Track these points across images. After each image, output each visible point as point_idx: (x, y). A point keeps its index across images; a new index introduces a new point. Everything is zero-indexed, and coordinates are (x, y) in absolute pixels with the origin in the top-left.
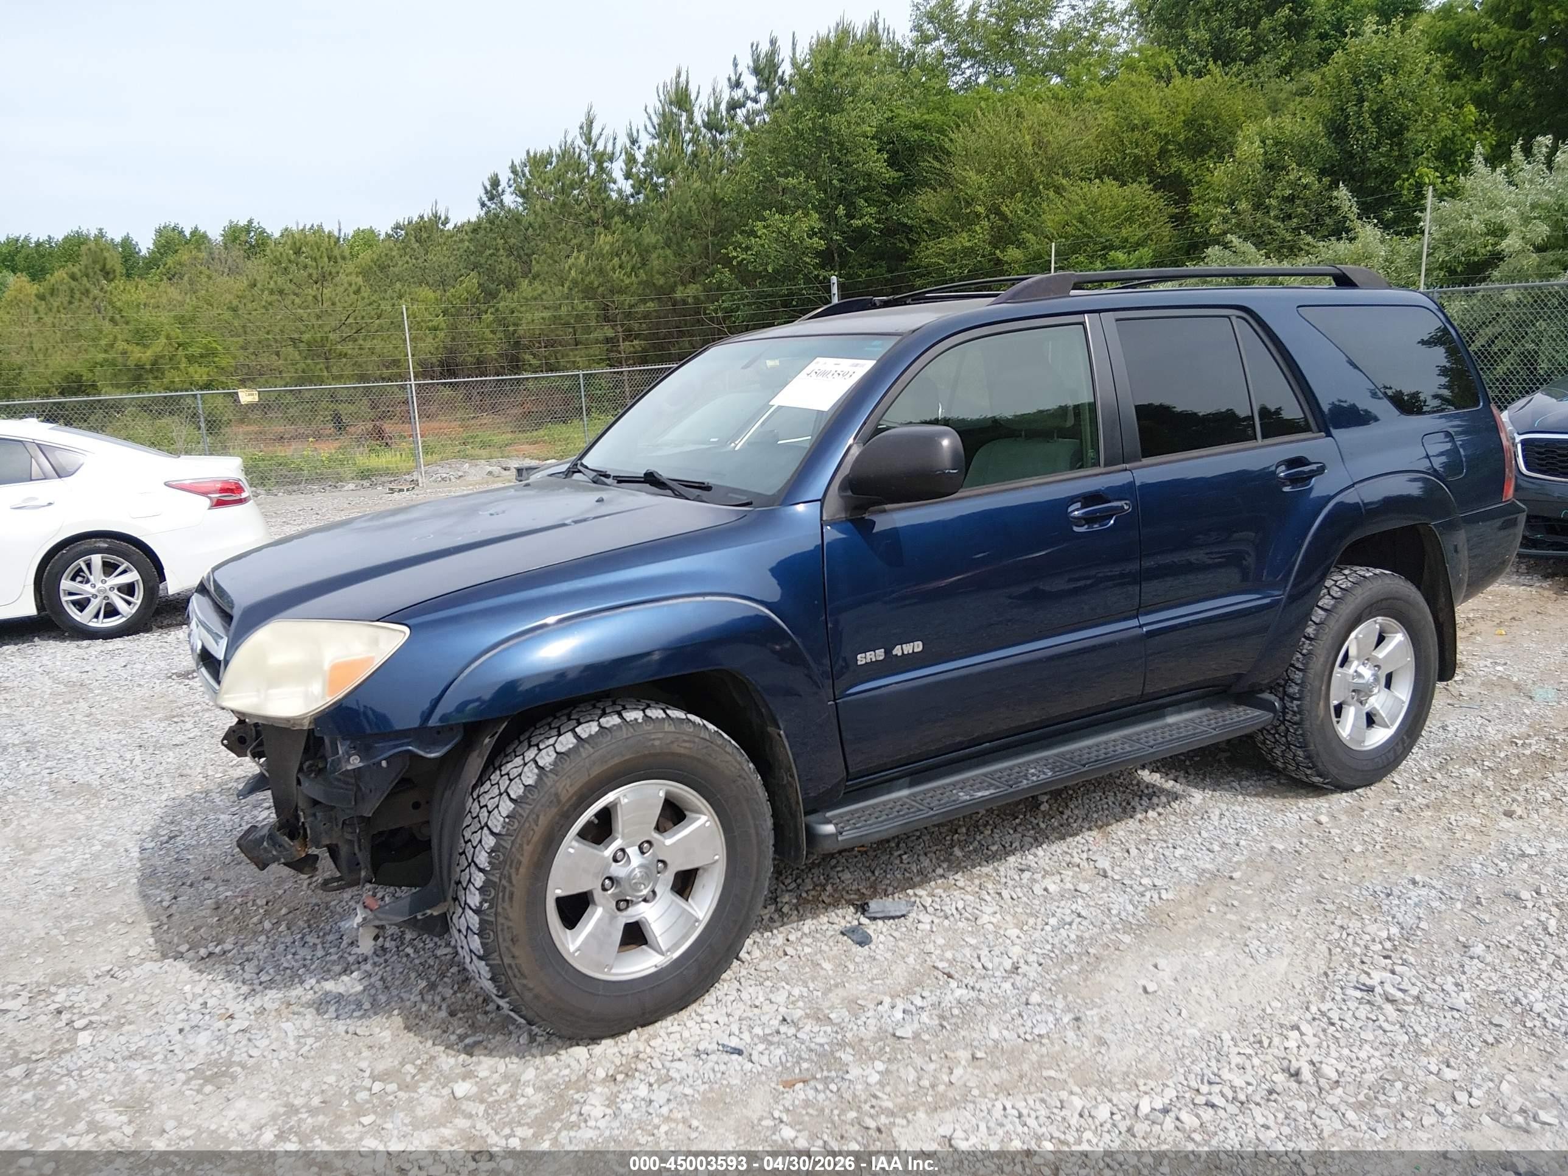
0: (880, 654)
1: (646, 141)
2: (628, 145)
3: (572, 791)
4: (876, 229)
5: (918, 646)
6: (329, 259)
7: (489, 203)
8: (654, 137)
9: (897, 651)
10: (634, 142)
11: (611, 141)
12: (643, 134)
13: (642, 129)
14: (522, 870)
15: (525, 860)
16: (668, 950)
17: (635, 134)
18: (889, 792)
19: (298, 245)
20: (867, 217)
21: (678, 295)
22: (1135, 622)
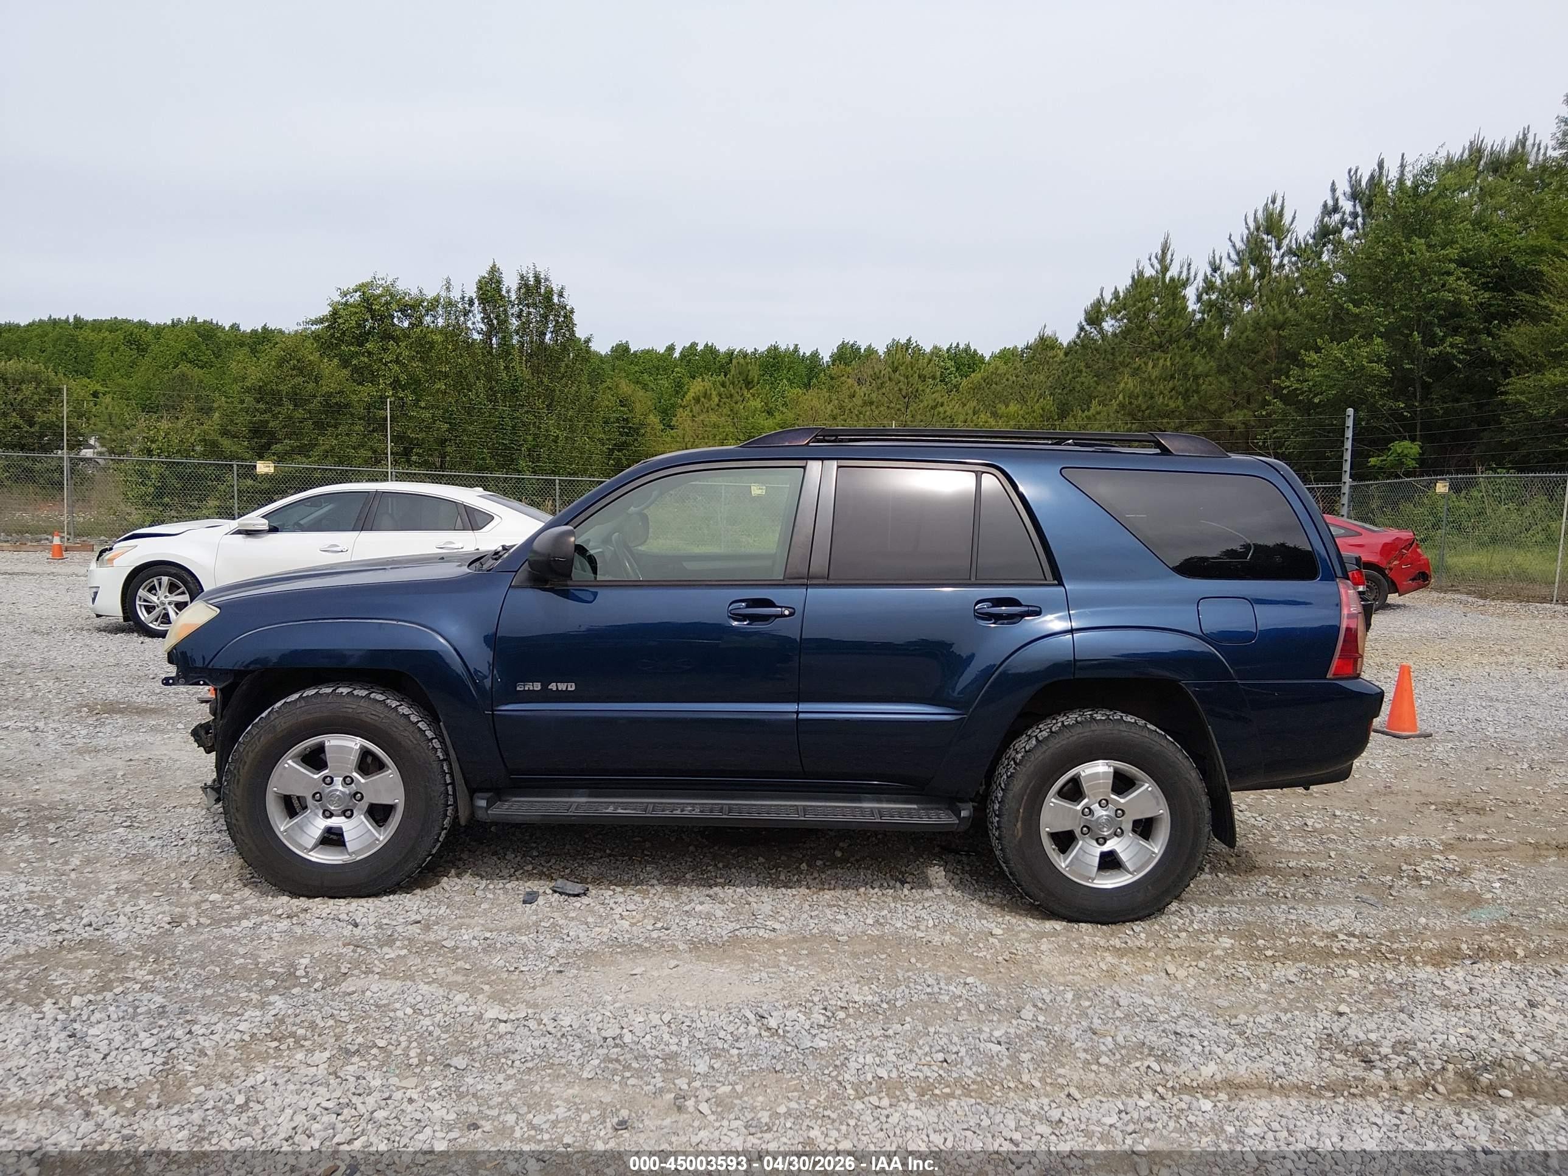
0: (537, 686)
1: (1229, 268)
2: (1209, 271)
3: (284, 726)
4: (1459, 361)
5: (572, 687)
6: (919, 377)
7: (1087, 328)
8: (1236, 264)
9: (553, 686)
10: (1215, 269)
11: (1186, 267)
12: (1225, 261)
13: (1225, 256)
14: (246, 767)
15: (249, 761)
16: (353, 853)
17: (1218, 261)
18: (570, 796)
19: (896, 364)
20: (1452, 345)
21: (1226, 419)
22: (793, 707)
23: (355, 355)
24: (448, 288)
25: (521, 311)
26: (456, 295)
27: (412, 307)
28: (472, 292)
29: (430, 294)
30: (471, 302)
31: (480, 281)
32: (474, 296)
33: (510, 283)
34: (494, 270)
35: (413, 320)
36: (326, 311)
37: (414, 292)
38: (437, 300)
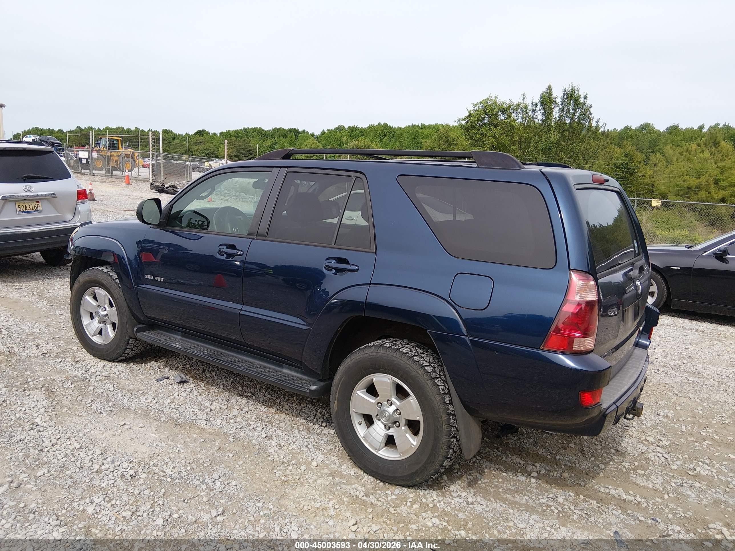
0: (152, 277)
5: (162, 280)
9: (156, 278)
16: (104, 340)
22: (240, 307)
23: (476, 134)
24: (524, 98)
25: (563, 107)
26: (529, 102)
27: (506, 110)
28: (537, 99)
29: (515, 102)
30: (536, 105)
31: (542, 94)
32: (538, 101)
33: (558, 94)
34: (550, 88)
35: (506, 116)
36: (466, 114)
37: (508, 102)
38: (518, 105)
